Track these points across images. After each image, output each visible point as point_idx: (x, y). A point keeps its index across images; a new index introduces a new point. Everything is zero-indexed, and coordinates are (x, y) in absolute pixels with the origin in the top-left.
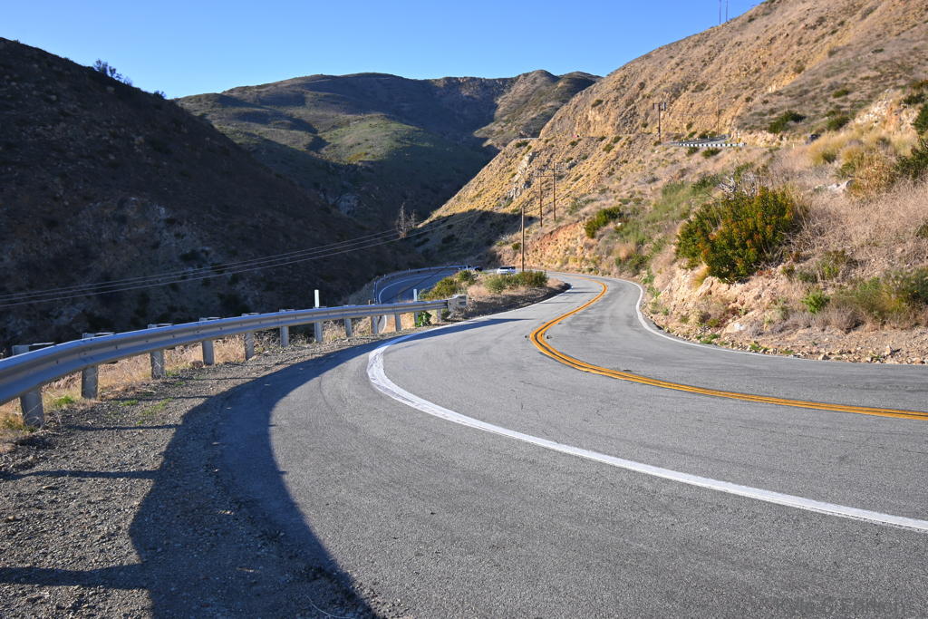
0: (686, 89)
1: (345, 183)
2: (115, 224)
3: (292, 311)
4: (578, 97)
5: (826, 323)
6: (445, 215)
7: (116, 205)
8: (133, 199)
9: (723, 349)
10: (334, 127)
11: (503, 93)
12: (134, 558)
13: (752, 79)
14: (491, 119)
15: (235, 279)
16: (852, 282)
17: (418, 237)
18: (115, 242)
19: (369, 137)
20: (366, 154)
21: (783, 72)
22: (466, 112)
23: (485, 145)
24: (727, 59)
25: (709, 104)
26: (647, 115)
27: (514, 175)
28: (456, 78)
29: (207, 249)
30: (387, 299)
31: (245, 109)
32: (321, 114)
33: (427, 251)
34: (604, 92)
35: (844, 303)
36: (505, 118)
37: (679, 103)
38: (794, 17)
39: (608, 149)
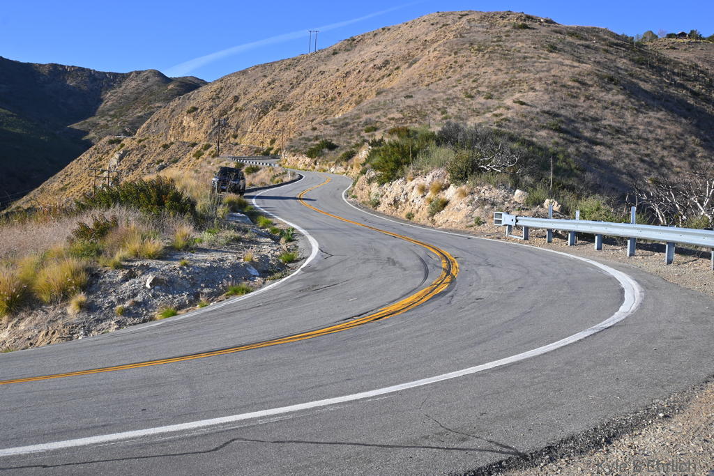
0: (274, 107)
22: (70, 102)
24: (310, 86)
26: (238, 127)
34: (200, 100)
37: (266, 119)
38: (366, 58)
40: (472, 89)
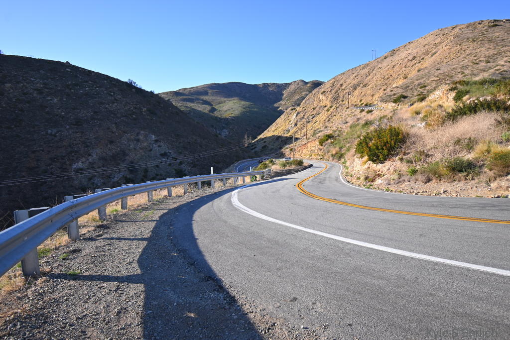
0: (359, 86)
1: (224, 125)
2: (135, 142)
3: (202, 176)
4: (316, 90)
5: (417, 180)
6: (263, 137)
7: (135, 135)
8: (142, 132)
9: (374, 190)
10: (220, 103)
11: (285, 89)
12: (139, 272)
13: (386, 82)
14: (281, 100)
15: (181, 163)
16: (427, 163)
17: (252, 146)
18: (135, 149)
19: (233, 107)
20: (232, 114)
21: (399, 79)
22: (271, 97)
23: (279, 109)
24: (376, 74)
25: (369, 92)
26: (343, 97)
27: (290, 121)
28: (267, 84)
29: (170, 151)
30: (240, 171)
31: (185, 97)
32: (214, 98)
33: (256, 152)
34: (326, 88)
35: (424, 172)
36: (287, 99)
37: (357, 92)
38: (402, 57)
39: (328, 110)
40: (476, 60)
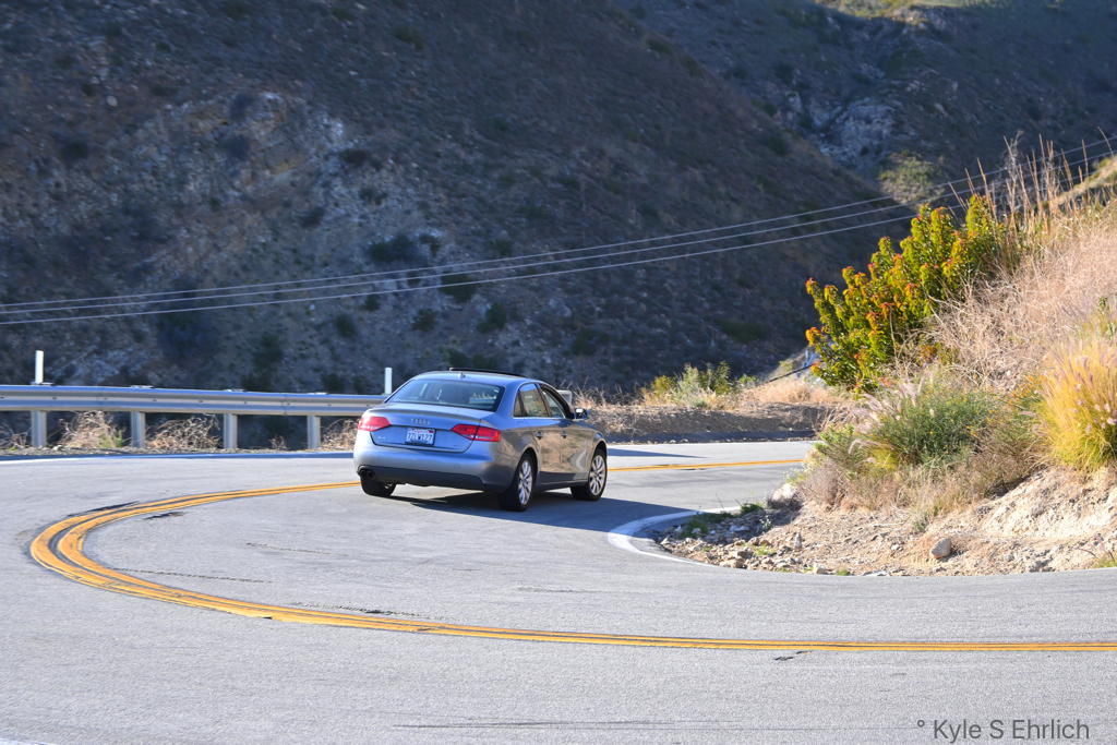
8: (270, 96)
